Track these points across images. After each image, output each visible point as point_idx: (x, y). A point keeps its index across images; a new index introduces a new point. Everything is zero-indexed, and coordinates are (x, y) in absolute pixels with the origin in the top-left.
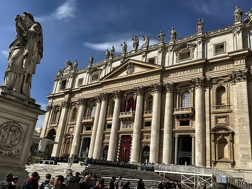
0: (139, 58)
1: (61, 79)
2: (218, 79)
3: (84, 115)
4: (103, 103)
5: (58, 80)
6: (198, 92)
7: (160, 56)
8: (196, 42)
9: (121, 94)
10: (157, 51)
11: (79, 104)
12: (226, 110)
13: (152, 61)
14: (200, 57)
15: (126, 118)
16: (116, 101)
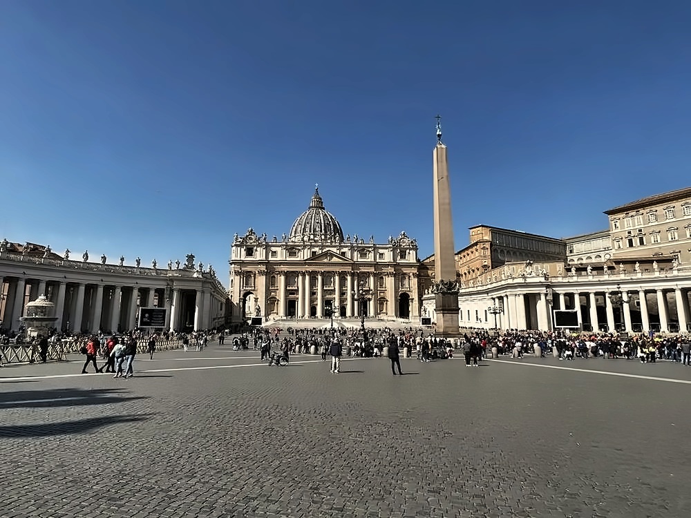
0: (334, 250)
1: (246, 246)
2: (381, 273)
3: (287, 285)
4: (307, 277)
5: (241, 246)
6: (372, 278)
7: (350, 252)
8: (370, 249)
9: (323, 274)
10: (347, 249)
11: (277, 274)
12: (384, 289)
13: (343, 254)
14: (373, 260)
15: (329, 290)
16: (320, 278)
